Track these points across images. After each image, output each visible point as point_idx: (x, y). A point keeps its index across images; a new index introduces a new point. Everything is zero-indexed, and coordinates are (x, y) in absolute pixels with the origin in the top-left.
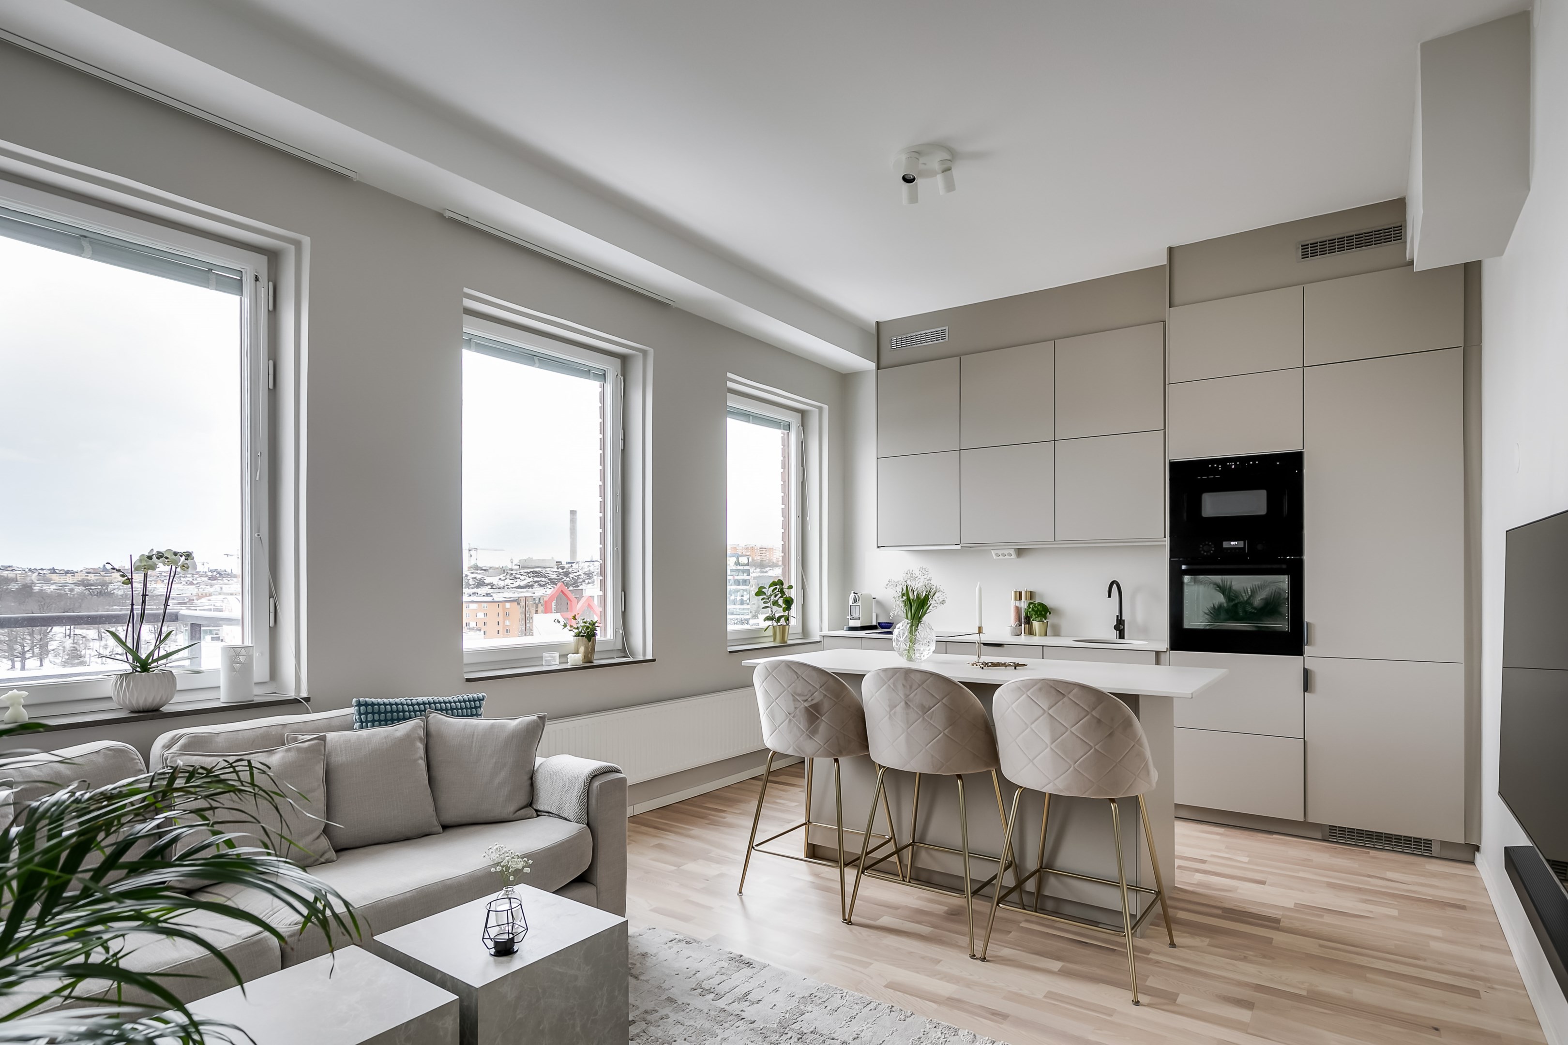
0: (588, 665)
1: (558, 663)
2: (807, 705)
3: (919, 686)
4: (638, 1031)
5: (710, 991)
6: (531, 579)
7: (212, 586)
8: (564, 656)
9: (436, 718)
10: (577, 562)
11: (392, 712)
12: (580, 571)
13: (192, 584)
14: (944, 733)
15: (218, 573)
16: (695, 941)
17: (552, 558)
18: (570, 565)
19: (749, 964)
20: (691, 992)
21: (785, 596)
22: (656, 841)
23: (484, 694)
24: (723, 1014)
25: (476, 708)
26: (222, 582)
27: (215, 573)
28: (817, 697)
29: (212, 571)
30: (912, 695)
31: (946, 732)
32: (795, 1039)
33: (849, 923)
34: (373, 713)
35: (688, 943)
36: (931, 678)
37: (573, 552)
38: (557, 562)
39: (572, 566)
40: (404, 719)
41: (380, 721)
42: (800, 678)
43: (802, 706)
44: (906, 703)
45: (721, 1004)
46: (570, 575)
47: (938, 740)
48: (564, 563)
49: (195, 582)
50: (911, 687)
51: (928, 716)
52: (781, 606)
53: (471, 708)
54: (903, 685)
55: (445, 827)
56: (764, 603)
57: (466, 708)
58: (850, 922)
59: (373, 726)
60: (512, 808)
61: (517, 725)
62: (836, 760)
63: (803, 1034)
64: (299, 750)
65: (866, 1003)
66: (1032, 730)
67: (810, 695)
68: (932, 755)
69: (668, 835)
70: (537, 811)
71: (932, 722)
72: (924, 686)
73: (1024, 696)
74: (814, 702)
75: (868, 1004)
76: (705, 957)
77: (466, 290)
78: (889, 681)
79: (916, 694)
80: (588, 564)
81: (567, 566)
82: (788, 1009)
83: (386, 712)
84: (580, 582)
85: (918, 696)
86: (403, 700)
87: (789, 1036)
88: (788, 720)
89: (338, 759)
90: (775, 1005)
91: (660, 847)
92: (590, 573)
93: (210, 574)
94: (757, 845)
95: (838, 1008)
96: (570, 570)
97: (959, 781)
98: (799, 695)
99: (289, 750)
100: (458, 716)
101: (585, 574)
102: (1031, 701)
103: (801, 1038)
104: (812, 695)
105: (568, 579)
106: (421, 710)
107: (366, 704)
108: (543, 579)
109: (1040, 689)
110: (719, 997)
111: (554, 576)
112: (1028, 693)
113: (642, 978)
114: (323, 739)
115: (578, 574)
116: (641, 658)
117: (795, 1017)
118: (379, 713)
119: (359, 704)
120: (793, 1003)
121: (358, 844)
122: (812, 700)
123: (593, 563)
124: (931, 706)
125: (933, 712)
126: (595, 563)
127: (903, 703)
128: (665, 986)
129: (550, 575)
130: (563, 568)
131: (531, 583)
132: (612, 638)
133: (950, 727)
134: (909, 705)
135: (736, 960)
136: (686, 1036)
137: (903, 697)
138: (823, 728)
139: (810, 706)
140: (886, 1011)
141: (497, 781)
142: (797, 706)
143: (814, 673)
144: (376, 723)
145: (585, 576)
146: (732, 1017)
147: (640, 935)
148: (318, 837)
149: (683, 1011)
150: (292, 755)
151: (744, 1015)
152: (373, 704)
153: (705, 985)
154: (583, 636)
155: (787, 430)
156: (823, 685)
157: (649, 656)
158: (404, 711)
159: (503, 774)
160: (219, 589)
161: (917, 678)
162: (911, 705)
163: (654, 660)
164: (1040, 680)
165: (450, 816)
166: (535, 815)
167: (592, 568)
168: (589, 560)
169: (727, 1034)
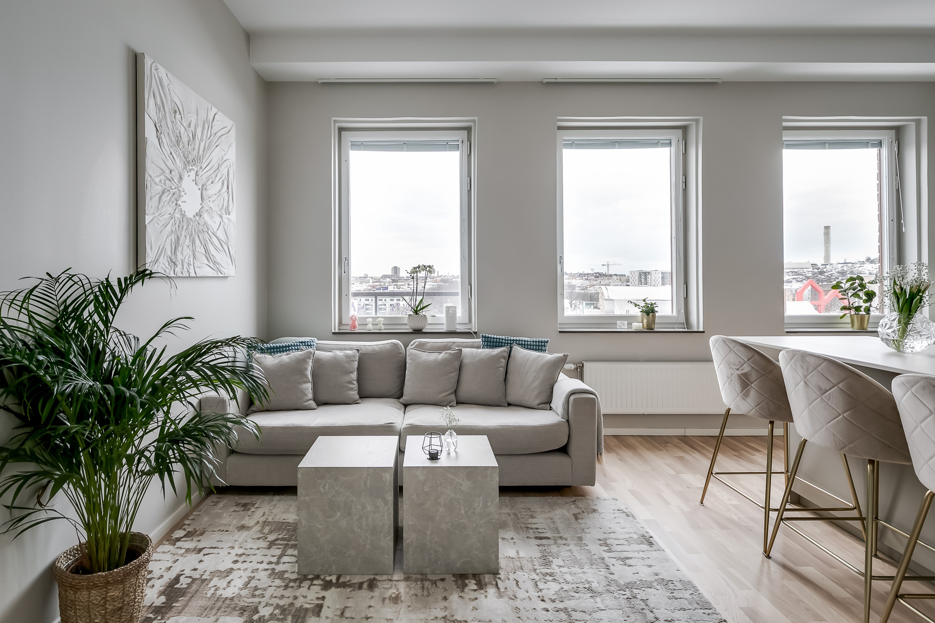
0: (650, 330)
1: (626, 328)
2: (739, 372)
3: (815, 369)
4: (545, 544)
5: (607, 545)
6: (791, 277)
7: (596, 281)
8: (630, 324)
9: (517, 349)
10: (831, 264)
11: (496, 342)
12: (833, 271)
13: (587, 280)
14: (843, 416)
15: (599, 274)
16: (633, 516)
17: (808, 261)
18: (824, 266)
19: (651, 544)
20: (596, 541)
21: (866, 290)
22: (681, 454)
23: (548, 339)
24: (600, 561)
25: (542, 346)
26: (600, 279)
27: (597, 275)
28: (746, 369)
29: (595, 273)
30: (809, 376)
31: (845, 415)
32: (625, 597)
33: (768, 557)
34: (488, 342)
35: (628, 516)
36: (824, 363)
37: (827, 257)
38: (812, 264)
39: (826, 267)
40: (499, 346)
41: (490, 346)
42: (732, 351)
43: (736, 373)
44: (805, 382)
45: (606, 555)
46: (826, 274)
47: (838, 421)
48: (819, 265)
49: (589, 279)
50: (807, 369)
51: (825, 397)
52: (861, 298)
53: (539, 346)
54: (801, 366)
55: (509, 405)
56: (842, 295)
57: (536, 346)
58: (769, 555)
59: (487, 348)
60: (537, 402)
61: (551, 358)
62: (772, 423)
63: (635, 597)
64: (450, 353)
65: (705, 607)
66: (922, 429)
67: (740, 365)
68: (833, 434)
69: (695, 453)
70: (550, 407)
71: (830, 404)
72: (819, 369)
73: (909, 392)
74: (744, 371)
75: (706, 609)
76: (628, 527)
77: (558, 118)
78: (791, 361)
79: (813, 376)
80: (842, 265)
81: (821, 267)
82: (644, 580)
83: (493, 342)
84: (833, 279)
85: (814, 379)
86: (504, 337)
87: (624, 593)
88: (728, 382)
89: (466, 361)
90: (638, 573)
91: (681, 459)
92: (844, 272)
93: (595, 274)
94: (717, 473)
95: (680, 598)
96: (825, 270)
97: (869, 466)
98: (733, 364)
99: (446, 353)
100: (527, 349)
101: (839, 273)
102: (917, 399)
103: (630, 599)
104: (742, 366)
105: (822, 277)
106: (510, 344)
107: (485, 337)
108: (801, 277)
109: (923, 388)
110: (610, 551)
111: (810, 275)
112: (913, 390)
113: (580, 521)
114: (461, 350)
115: (831, 273)
116: (696, 330)
117: (643, 586)
118: (491, 342)
119: (483, 337)
120: (652, 578)
121: (468, 402)
122: (742, 369)
123: (846, 264)
124: (828, 388)
125: (830, 394)
126: (848, 265)
127: (803, 382)
128: (586, 530)
129: (806, 274)
130: (818, 269)
131: (791, 280)
132: (675, 314)
133: (849, 412)
134: (808, 385)
135: (645, 537)
136: (565, 559)
137: (803, 377)
138: (752, 393)
139: (741, 374)
140: (716, 621)
141: (533, 386)
142: (733, 373)
143: (741, 348)
144: (488, 347)
145: (838, 274)
146: (603, 565)
147: (605, 500)
148: (451, 394)
149: (580, 547)
150: (447, 355)
151: (612, 567)
152: (488, 337)
153: (608, 542)
154: (644, 312)
155: (878, 147)
156: (750, 359)
157: (701, 329)
158: (502, 343)
159: (536, 383)
160: (599, 282)
161: (812, 361)
162: (809, 385)
163: (703, 332)
164: (922, 377)
165: (511, 398)
166: (549, 409)
167: (845, 268)
168: (844, 262)
169: (588, 571)
